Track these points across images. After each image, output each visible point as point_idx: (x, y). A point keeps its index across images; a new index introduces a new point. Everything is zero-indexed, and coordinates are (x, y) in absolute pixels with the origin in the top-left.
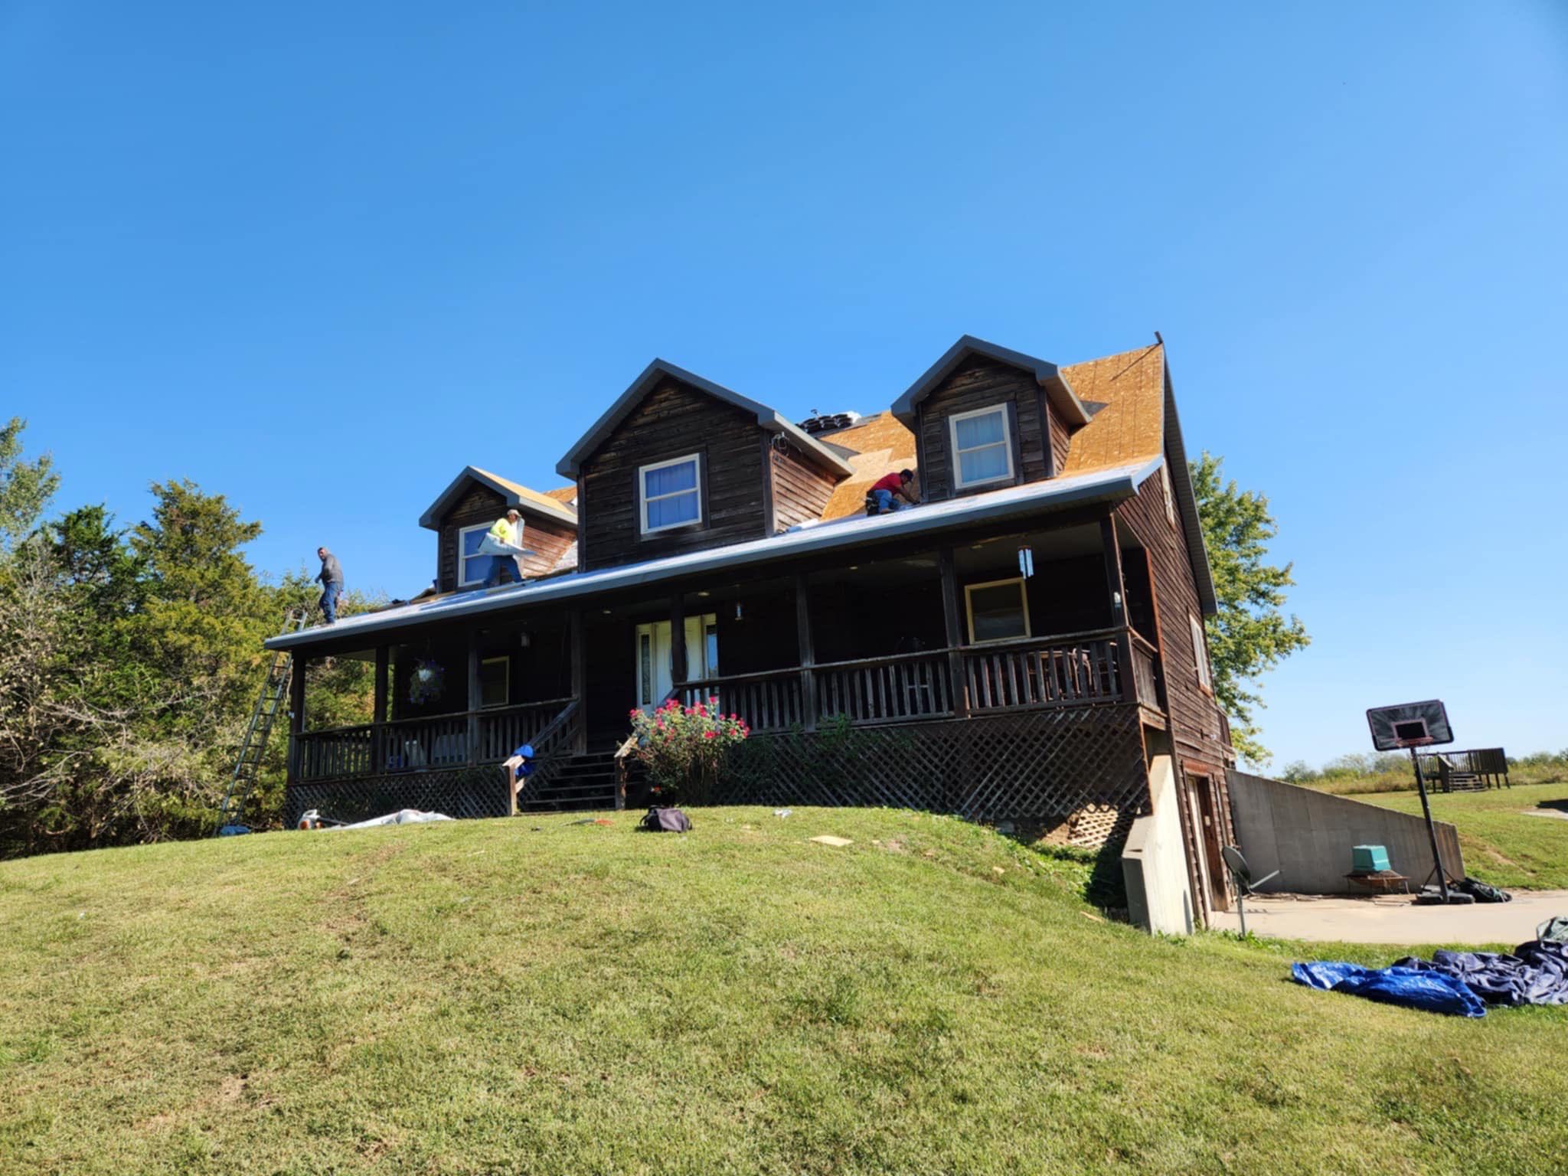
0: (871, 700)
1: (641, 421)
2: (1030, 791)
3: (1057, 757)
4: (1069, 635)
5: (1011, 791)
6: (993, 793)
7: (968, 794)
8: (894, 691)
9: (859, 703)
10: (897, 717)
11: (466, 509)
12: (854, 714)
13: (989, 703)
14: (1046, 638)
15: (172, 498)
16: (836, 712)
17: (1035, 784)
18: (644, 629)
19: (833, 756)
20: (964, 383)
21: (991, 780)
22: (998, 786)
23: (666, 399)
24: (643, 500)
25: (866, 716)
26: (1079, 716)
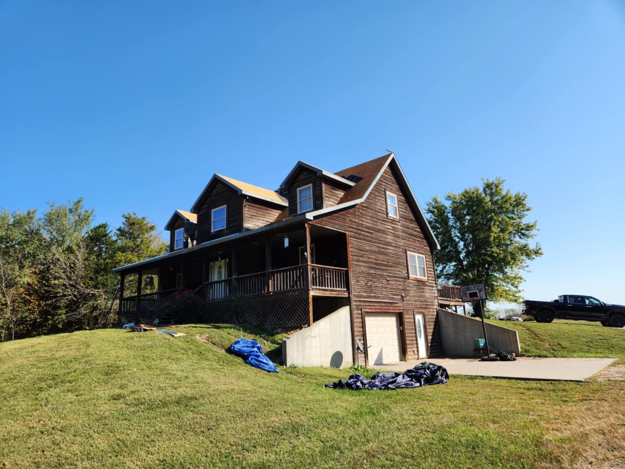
0: (248, 289)
1: (213, 194)
2: (282, 318)
3: (289, 307)
4: (294, 267)
5: (278, 318)
6: (274, 319)
7: (268, 319)
8: (254, 285)
9: (246, 290)
10: (249, 295)
11: (177, 224)
12: (244, 293)
13: (276, 290)
14: (288, 268)
15: (128, 219)
16: (240, 292)
17: (284, 316)
18: (212, 264)
19: (238, 307)
20: (302, 177)
21: (273, 315)
22: (275, 317)
23: (219, 187)
24: (212, 220)
25: (247, 294)
26: (295, 293)
